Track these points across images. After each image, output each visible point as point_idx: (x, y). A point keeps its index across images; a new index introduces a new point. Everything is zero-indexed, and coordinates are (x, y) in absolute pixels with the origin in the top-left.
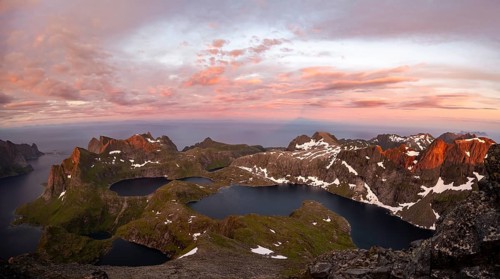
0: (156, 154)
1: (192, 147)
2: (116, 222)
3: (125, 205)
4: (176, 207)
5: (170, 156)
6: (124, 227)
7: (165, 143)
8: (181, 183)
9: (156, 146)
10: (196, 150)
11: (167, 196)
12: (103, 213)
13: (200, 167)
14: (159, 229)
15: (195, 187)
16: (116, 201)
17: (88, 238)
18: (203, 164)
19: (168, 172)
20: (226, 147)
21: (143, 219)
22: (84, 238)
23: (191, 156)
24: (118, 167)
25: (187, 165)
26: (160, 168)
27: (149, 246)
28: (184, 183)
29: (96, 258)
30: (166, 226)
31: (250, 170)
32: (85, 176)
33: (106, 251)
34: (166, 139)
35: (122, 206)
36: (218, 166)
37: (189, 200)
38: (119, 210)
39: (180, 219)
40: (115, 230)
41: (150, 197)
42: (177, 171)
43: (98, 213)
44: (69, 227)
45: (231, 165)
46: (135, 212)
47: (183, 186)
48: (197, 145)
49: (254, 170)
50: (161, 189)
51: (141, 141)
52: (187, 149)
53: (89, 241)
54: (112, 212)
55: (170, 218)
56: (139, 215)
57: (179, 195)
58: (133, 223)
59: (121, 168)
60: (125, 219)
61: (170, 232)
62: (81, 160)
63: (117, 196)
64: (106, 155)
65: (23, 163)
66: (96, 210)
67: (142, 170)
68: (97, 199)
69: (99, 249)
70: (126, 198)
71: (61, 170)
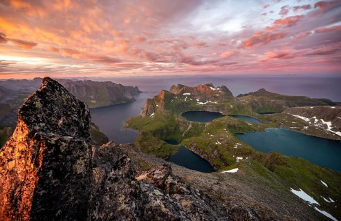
0: (215, 97)
1: (246, 95)
2: (183, 135)
3: (190, 126)
4: (226, 135)
5: (226, 100)
6: (187, 140)
7: (223, 90)
8: (232, 118)
9: (217, 92)
10: (249, 97)
11: (220, 126)
12: (175, 129)
13: (250, 109)
14: (211, 146)
15: (244, 123)
16: (184, 123)
17: (164, 142)
18: (254, 108)
19: (223, 110)
20: (281, 97)
21: (200, 137)
22: (162, 142)
23: (244, 101)
24: (188, 103)
25: (240, 107)
26: (218, 107)
27: (202, 157)
28: (236, 119)
29: (167, 156)
30: (217, 146)
31: (307, 120)
32: (166, 106)
33: (174, 153)
34: (224, 88)
35: (188, 127)
36: (269, 111)
37: (238, 132)
38: (186, 128)
39: (228, 143)
40: (181, 141)
41: (208, 124)
42: (230, 110)
43: (172, 128)
44: (155, 133)
45: (284, 112)
46: (196, 132)
47: (235, 121)
48: (250, 94)
49: (313, 121)
50: (217, 120)
51: (205, 88)
52: (241, 95)
53: (164, 144)
54: (181, 129)
55: (220, 141)
56: (198, 134)
57: (230, 127)
58: (193, 138)
59: (190, 104)
60: (189, 135)
61: (219, 151)
62: (165, 97)
63: (185, 120)
64: (181, 95)
65: (130, 97)
66: (171, 126)
67: (204, 106)
68: (173, 120)
69: (170, 150)
70: (191, 122)
71: (153, 101)
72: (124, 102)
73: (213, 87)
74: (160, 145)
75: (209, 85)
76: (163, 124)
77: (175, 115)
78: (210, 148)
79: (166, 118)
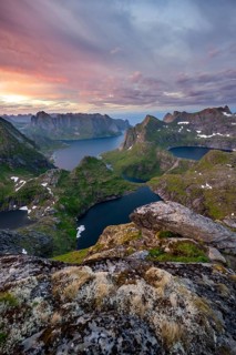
3: (176, 164)
12: (155, 167)
14: (191, 191)
16: (169, 159)
29: (113, 195)
32: (148, 137)
35: (173, 164)
38: (169, 167)
43: (151, 165)
54: (163, 167)
59: (185, 136)
61: (203, 200)
62: (148, 124)
63: (172, 156)
64: (174, 125)
65: (115, 130)
66: (150, 162)
67: (208, 140)
68: (153, 155)
69: (122, 188)
70: (179, 159)
71: (133, 131)
72: (108, 135)
73: (229, 112)
74: (110, 178)
75: (221, 109)
76: (140, 160)
77: (158, 149)
78: (189, 194)
79: (145, 151)
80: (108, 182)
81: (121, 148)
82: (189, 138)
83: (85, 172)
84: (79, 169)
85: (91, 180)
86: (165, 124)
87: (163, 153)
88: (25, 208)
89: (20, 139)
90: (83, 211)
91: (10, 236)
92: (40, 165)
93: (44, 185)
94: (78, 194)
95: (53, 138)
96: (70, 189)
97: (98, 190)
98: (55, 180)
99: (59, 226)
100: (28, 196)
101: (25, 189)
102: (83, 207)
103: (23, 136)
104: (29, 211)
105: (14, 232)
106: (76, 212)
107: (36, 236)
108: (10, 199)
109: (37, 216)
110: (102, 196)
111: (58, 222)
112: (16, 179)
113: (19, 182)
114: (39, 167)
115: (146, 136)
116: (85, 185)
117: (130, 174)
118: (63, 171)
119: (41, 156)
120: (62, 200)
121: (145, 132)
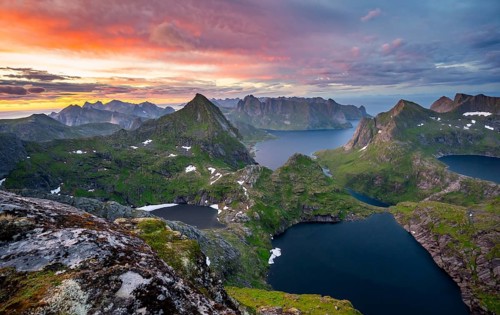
3: (455, 186)
12: (407, 183)
29: (329, 215)
32: (397, 134)
35: (448, 185)
38: (436, 187)
43: (400, 179)
44: (352, 181)
54: (425, 187)
59: (480, 138)
63: (446, 169)
65: (342, 120)
66: (398, 175)
68: (407, 163)
69: (344, 208)
70: (463, 177)
71: (371, 124)
72: (330, 127)
76: (379, 168)
77: (417, 154)
78: (484, 249)
79: (392, 156)
80: (323, 194)
81: (348, 147)
82: (488, 141)
83: (292, 175)
84: (285, 170)
85: (298, 187)
86: (436, 115)
87: (427, 163)
88: (215, 206)
89: (224, 126)
90: (282, 229)
91: (198, 236)
92: (239, 158)
93: (241, 183)
94: (279, 204)
95: (257, 127)
96: (270, 194)
97: (306, 202)
98: (254, 179)
99: (250, 240)
100: (221, 193)
101: (219, 184)
102: (282, 222)
103: (228, 122)
104: (220, 211)
105: (202, 233)
106: (272, 226)
107: (223, 245)
108: (204, 192)
109: (226, 219)
110: (311, 213)
111: (249, 234)
112: (213, 170)
113: (215, 174)
114: (238, 160)
115: (393, 133)
116: (290, 192)
117: (360, 189)
118: (265, 169)
119: (243, 147)
120: (258, 207)
121: (393, 126)
